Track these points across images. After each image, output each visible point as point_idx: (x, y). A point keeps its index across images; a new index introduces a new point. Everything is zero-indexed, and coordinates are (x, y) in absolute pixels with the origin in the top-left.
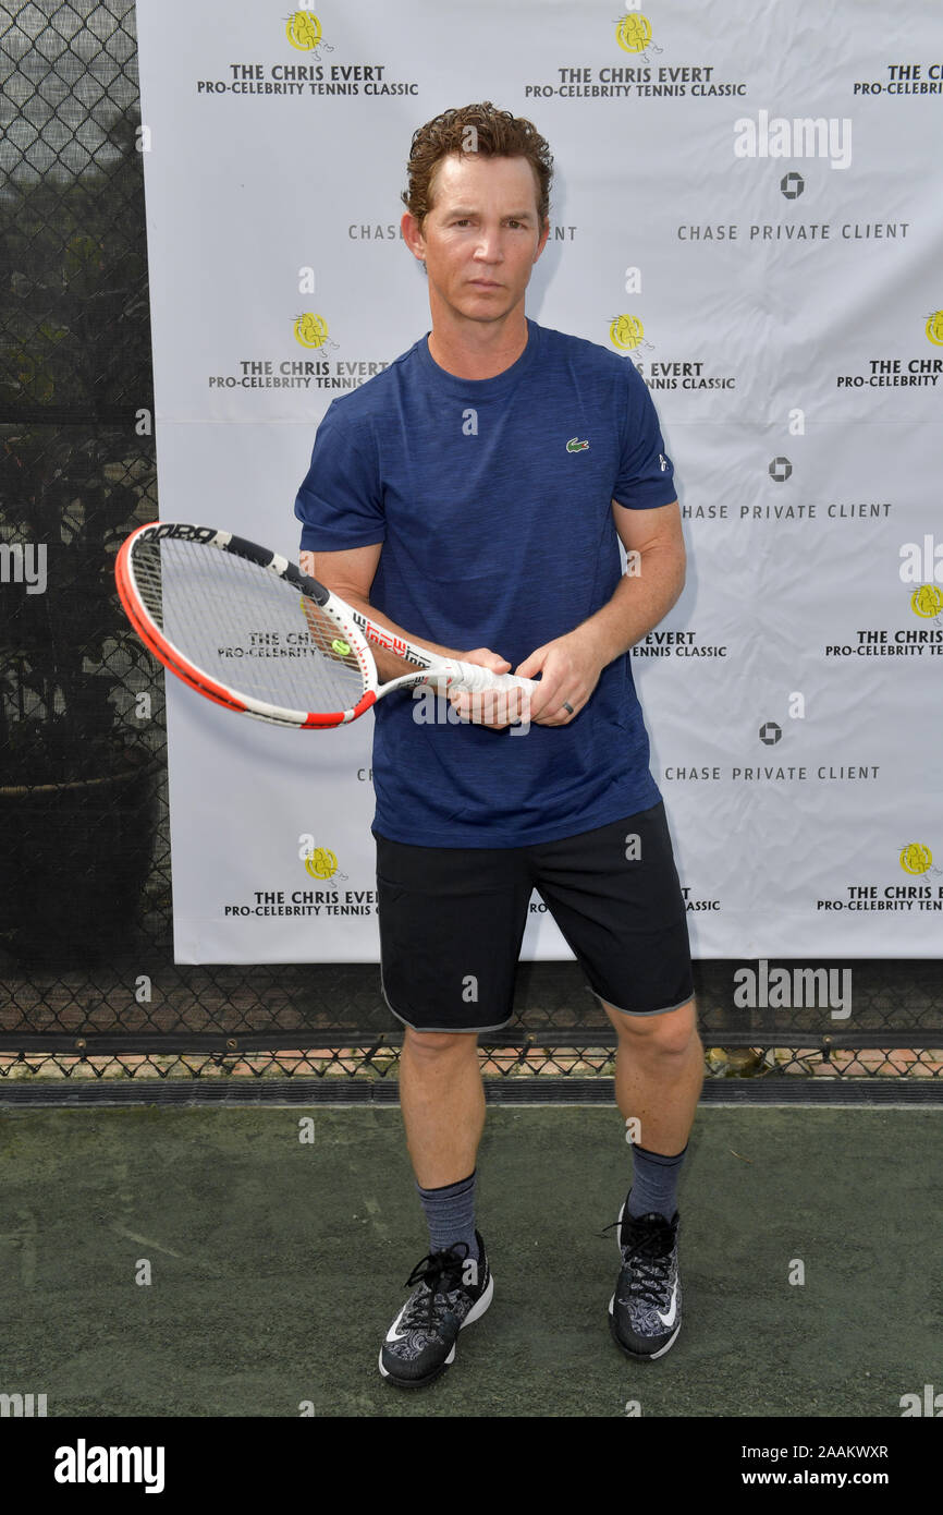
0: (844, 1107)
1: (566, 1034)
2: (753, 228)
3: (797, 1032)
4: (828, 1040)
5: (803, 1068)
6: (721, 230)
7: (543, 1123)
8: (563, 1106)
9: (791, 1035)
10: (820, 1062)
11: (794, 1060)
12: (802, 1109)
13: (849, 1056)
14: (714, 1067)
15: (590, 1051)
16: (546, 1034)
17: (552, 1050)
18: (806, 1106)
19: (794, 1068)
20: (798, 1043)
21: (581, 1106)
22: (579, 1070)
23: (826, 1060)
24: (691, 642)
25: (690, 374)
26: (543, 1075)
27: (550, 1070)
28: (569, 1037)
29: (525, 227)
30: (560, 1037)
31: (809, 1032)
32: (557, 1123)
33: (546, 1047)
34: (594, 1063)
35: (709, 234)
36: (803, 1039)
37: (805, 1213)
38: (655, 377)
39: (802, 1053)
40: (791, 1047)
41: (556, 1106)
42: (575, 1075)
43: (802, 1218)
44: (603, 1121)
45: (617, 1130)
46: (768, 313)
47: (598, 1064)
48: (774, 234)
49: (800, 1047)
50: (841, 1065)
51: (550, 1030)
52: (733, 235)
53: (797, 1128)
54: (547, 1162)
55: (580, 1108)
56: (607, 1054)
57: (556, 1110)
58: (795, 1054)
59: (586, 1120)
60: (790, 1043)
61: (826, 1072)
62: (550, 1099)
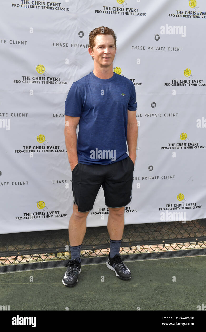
0: (98, 264)
1: (28, 251)
2: (72, 44)
3: (86, 246)
4: (94, 247)
5: (88, 255)
6: (64, 44)
7: (22, 276)
8: (27, 271)
9: (85, 247)
10: (92, 253)
11: (86, 253)
12: (88, 266)
13: (99, 251)
14: (66, 257)
15: (34, 255)
16: (22, 252)
17: (24, 256)
18: (89, 265)
19: (86, 255)
20: (87, 249)
21: (32, 270)
22: (31, 261)
23: (94, 252)
24: (59, 148)
25: (57, 80)
26: (21, 263)
27: (24, 261)
28: (29, 252)
29: (113, 47)
30: (26, 252)
31: (89, 246)
32: (26, 276)
33: (22, 255)
34: (35, 258)
35: (61, 45)
36: (88, 248)
37: (91, 293)
38: (48, 81)
39: (88, 251)
40: (85, 250)
41: (26, 271)
42: (30, 262)
43: (90, 294)
44: (38, 274)
45: (42, 276)
46: (76, 66)
47: (36, 258)
48: (77, 46)
49: (87, 250)
50: (97, 253)
51: (23, 251)
52: (67, 46)
53: (88, 271)
54: (24, 287)
55: (32, 271)
56: (39, 256)
57: (25, 272)
58: (86, 252)
59: (34, 274)
60: (85, 249)
61: (93, 255)
62: (24, 269)
